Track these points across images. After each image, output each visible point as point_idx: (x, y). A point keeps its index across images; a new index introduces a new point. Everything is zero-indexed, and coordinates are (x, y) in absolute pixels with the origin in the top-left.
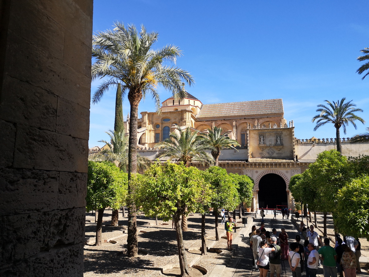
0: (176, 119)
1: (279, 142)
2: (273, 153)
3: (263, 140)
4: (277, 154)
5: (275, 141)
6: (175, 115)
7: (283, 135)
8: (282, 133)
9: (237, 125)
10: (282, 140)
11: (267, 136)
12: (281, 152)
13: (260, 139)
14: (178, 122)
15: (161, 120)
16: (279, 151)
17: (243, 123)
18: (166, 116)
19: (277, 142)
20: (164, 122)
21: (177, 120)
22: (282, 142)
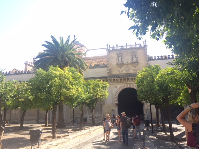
1: (134, 60)
2: (130, 70)
3: (121, 59)
4: (134, 70)
5: (132, 59)
7: (138, 54)
8: (137, 52)
10: (137, 58)
11: (124, 55)
12: (136, 68)
13: (119, 58)
16: (135, 67)
19: (133, 60)
22: (137, 60)
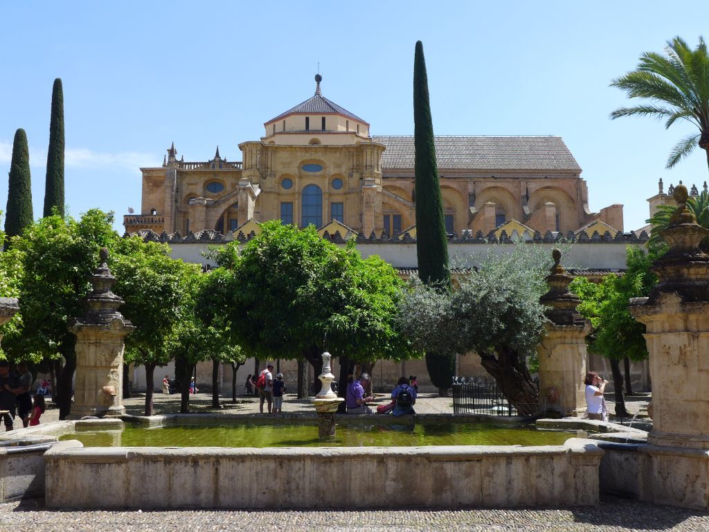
0: (339, 166)
6: (337, 155)
9: (478, 191)
14: (346, 175)
15: (299, 168)
17: (489, 188)
18: (313, 158)
20: (304, 172)
21: (344, 170)
